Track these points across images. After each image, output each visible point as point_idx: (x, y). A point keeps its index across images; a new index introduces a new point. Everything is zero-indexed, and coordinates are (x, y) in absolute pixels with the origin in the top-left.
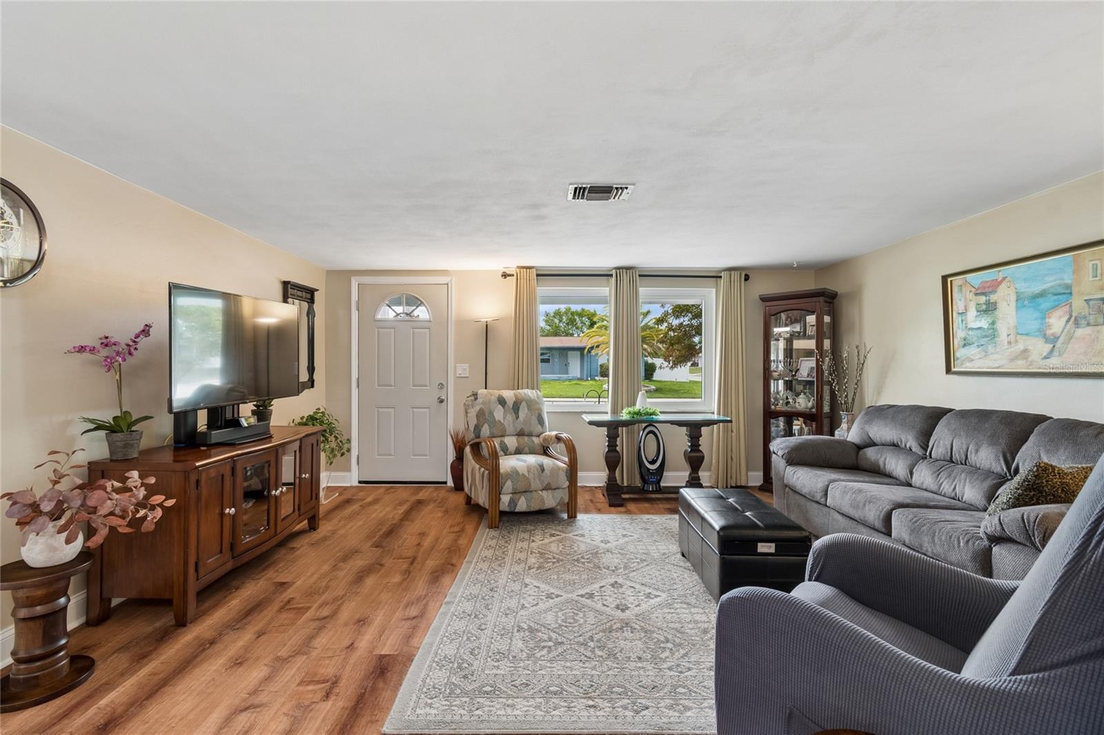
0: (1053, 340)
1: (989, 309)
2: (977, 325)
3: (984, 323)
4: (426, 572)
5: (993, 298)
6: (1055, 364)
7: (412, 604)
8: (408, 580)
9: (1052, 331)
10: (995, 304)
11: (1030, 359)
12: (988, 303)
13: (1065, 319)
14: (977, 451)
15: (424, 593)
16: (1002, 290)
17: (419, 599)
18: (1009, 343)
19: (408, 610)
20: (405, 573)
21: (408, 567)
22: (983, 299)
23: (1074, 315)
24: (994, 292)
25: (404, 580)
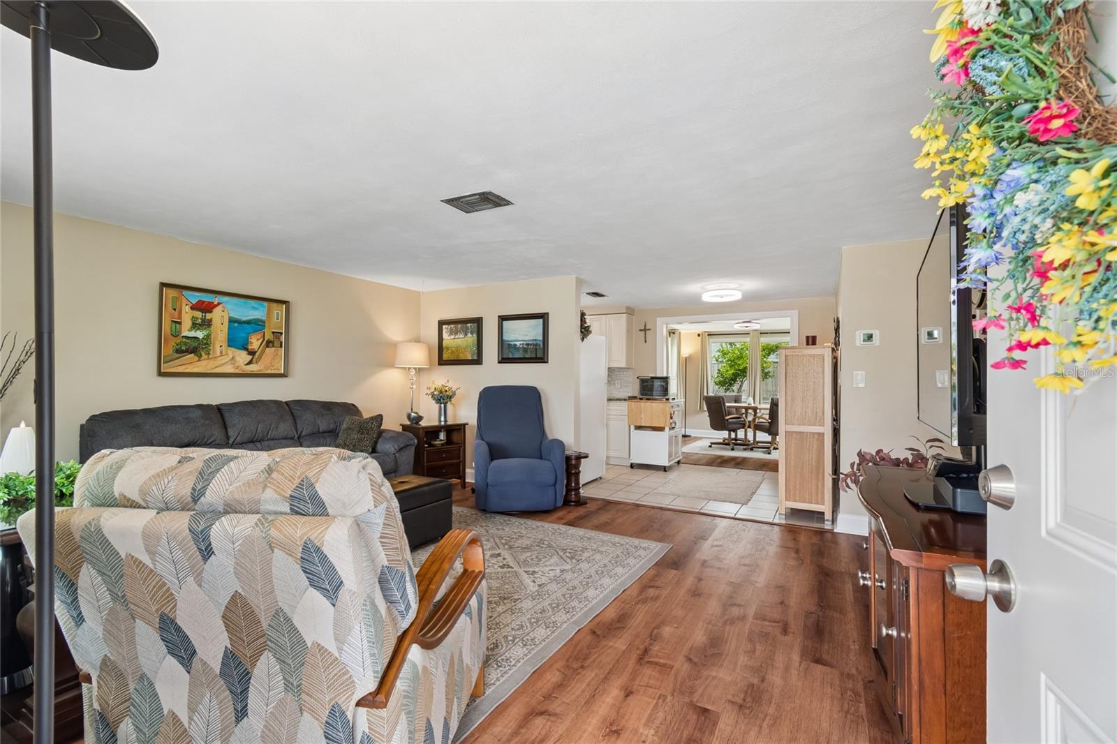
0: (252, 353)
1: (207, 324)
2: (192, 334)
3: (200, 334)
4: (629, 631)
5: (208, 316)
6: (253, 368)
7: (652, 598)
8: (653, 625)
9: (253, 347)
10: (211, 320)
11: (236, 365)
12: (204, 320)
13: (260, 341)
14: (277, 427)
15: (639, 606)
16: (217, 311)
17: (645, 601)
18: (221, 352)
19: (656, 594)
20: (656, 637)
21: (651, 644)
22: (199, 314)
23: (266, 339)
24: (210, 312)
25: (658, 627)
